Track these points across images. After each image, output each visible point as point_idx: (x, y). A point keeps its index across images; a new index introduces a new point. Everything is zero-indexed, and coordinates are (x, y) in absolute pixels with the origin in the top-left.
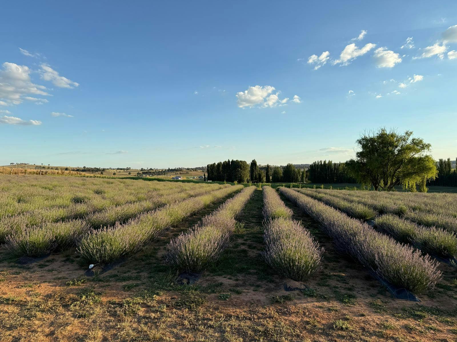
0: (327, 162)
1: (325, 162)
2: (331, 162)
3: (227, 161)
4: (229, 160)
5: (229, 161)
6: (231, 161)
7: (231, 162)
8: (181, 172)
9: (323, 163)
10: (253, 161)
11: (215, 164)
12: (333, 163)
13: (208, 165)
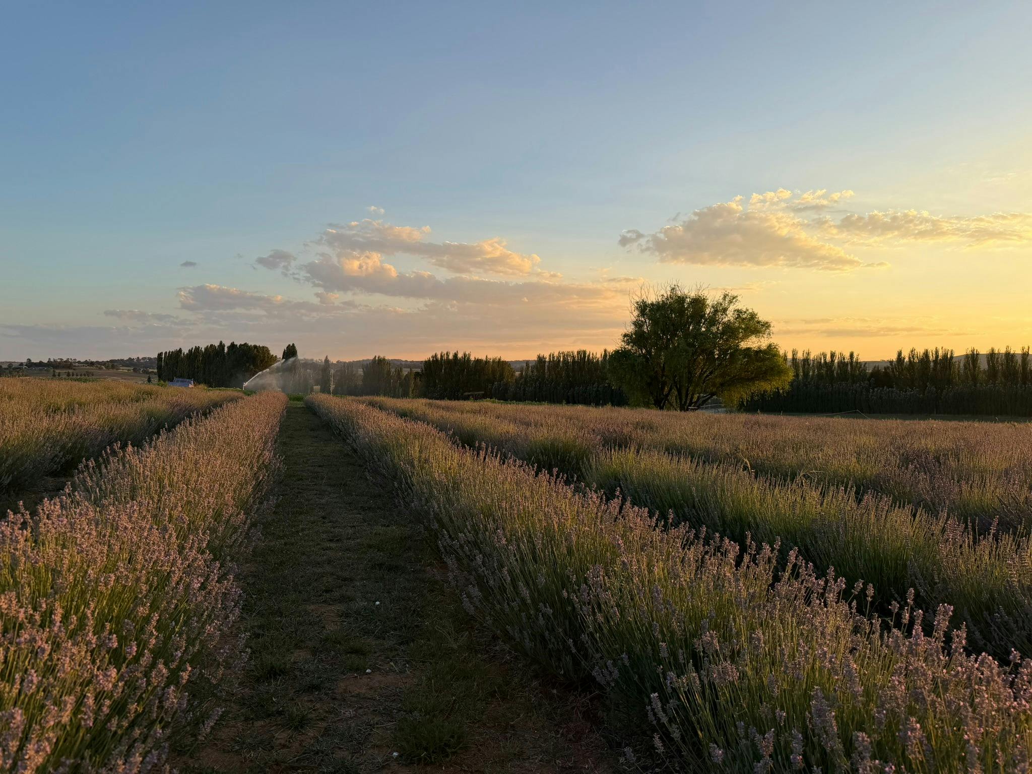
0: (460, 355)
1: (456, 355)
2: (469, 355)
3: (217, 344)
4: (221, 343)
5: (222, 346)
6: (227, 344)
7: (229, 348)
8: (71, 371)
9: (451, 357)
10: (289, 347)
11: (180, 350)
12: (472, 358)
13: (160, 355)
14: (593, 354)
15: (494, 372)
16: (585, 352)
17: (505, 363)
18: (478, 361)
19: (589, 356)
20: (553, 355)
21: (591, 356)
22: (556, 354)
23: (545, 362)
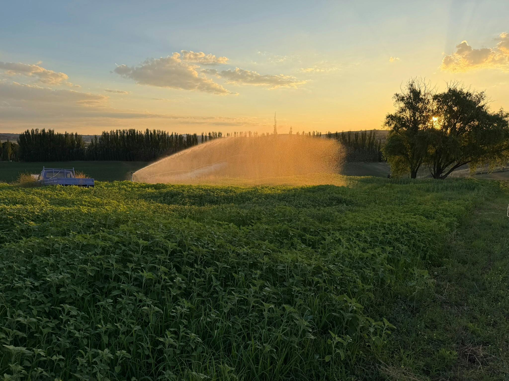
9: (40, 132)
12: (56, 133)
14: (140, 132)
15: (73, 142)
16: (134, 130)
17: (81, 136)
18: (60, 135)
19: (137, 132)
20: (113, 131)
21: (139, 133)
22: (115, 131)
23: (108, 136)
